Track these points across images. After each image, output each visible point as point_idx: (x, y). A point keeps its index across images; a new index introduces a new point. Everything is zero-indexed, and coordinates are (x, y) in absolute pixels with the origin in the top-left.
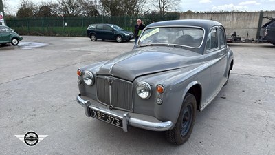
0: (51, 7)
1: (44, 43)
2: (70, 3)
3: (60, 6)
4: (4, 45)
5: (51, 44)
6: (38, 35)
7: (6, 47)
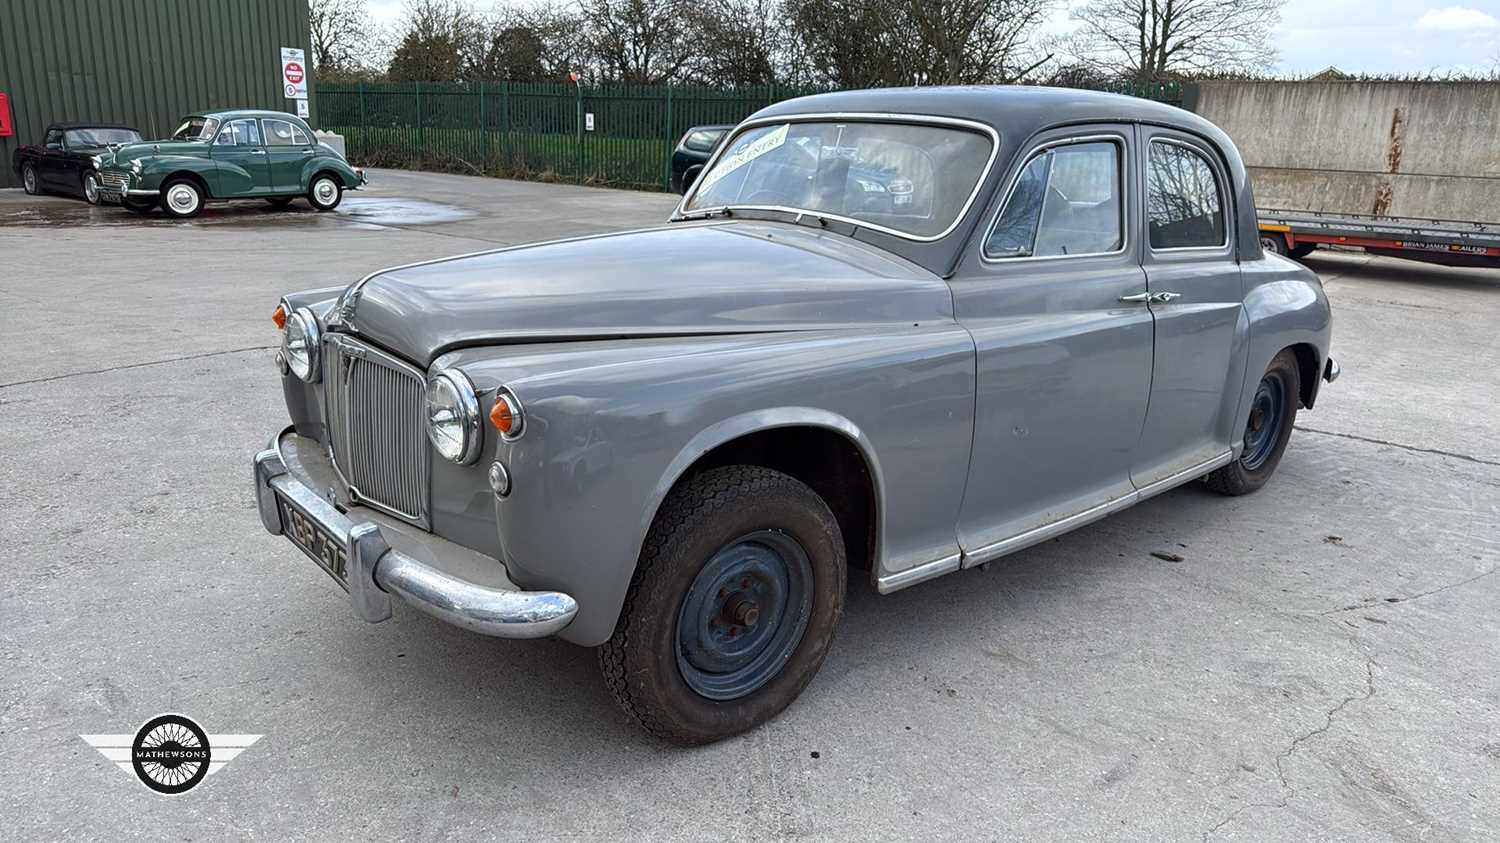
0: (545, 32)
1: (462, 206)
2: (636, 14)
3: (587, 28)
4: (279, 205)
5: (486, 215)
6: (457, 170)
7: (281, 216)
